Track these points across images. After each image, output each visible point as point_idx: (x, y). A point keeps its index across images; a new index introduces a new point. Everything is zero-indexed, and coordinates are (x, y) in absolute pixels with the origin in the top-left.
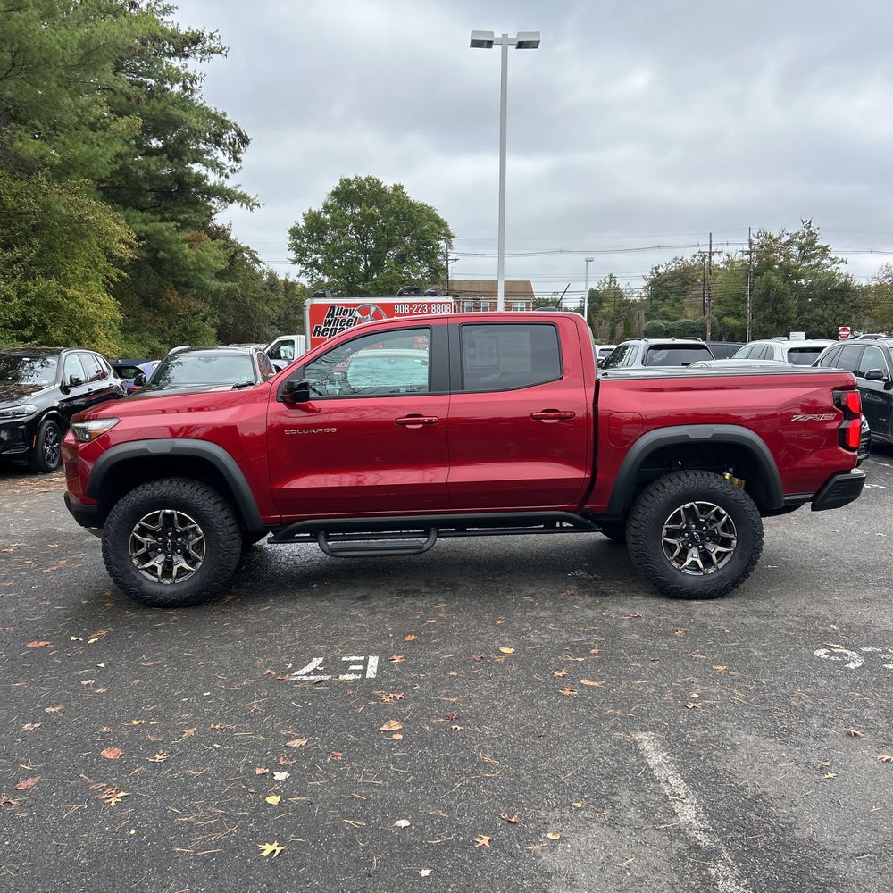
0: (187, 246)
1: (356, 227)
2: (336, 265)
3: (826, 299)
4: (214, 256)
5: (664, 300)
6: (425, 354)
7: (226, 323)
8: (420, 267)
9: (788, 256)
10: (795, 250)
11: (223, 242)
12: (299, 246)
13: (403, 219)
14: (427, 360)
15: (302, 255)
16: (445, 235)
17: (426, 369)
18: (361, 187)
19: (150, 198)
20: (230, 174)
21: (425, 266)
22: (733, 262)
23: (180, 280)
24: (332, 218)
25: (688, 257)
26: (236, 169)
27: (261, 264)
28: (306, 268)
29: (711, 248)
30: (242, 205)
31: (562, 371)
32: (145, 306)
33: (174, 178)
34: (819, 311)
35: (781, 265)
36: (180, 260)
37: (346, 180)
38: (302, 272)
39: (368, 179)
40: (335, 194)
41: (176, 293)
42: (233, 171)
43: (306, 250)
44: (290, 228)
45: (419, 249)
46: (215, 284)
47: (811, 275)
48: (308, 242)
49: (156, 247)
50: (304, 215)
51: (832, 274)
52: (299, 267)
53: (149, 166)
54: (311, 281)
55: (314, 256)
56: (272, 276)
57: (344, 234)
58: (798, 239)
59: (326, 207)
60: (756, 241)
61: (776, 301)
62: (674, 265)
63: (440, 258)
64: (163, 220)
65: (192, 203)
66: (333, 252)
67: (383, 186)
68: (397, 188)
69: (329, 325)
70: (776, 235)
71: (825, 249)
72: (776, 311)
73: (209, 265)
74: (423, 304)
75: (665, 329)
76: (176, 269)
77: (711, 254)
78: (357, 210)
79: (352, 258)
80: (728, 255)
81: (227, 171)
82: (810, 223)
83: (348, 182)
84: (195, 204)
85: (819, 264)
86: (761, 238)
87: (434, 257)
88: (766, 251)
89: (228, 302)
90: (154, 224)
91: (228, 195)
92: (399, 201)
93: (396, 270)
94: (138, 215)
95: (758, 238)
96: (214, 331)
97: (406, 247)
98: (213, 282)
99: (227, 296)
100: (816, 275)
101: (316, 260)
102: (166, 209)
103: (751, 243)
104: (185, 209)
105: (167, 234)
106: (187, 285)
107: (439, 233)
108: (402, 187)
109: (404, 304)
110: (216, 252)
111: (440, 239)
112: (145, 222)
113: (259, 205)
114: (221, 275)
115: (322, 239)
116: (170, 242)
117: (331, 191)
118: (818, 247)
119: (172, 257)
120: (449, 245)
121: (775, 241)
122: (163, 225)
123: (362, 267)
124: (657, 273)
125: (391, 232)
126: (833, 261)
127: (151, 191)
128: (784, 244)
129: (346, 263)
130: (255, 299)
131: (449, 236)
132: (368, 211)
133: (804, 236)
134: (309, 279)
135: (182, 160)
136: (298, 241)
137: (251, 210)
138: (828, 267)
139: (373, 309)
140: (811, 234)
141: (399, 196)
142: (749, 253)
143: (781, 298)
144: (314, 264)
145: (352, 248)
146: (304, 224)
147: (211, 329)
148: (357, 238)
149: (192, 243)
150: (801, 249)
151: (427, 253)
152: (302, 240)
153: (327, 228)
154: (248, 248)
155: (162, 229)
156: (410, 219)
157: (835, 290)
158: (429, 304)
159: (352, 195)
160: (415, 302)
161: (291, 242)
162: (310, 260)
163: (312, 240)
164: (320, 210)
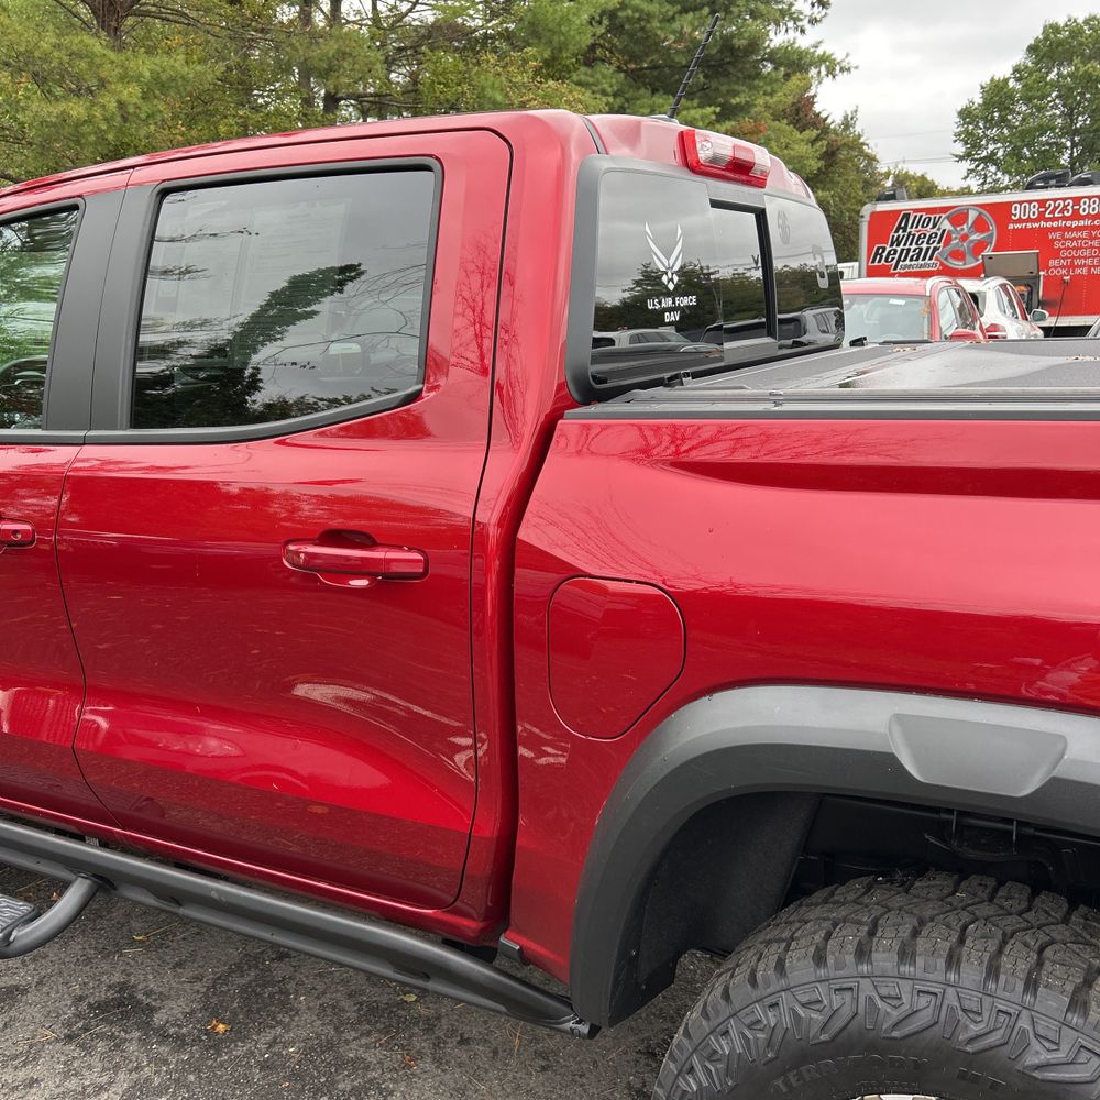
1: (1062, 96)
2: (1024, 157)
4: (794, 154)
12: (970, 134)
15: (973, 146)
18: (1076, 33)
20: (808, 26)
24: (1025, 87)
26: (819, 18)
28: (978, 166)
37: (1051, 27)
38: (971, 171)
39: (1089, 20)
40: (1032, 49)
42: (813, 21)
43: (981, 140)
44: (959, 109)
48: (985, 127)
50: (982, 87)
52: (967, 165)
53: (682, 28)
54: (983, 184)
55: (991, 147)
57: (1041, 109)
59: (1016, 70)
66: (1020, 138)
69: (898, 245)
74: (1064, 199)
78: (1067, 70)
79: (1050, 144)
81: (805, 23)
83: (1055, 28)
84: (752, 77)
101: (993, 153)
109: (1030, 202)
115: (1007, 120)
117: (1028, 45)
123: (1066, 156)
132: (1083, 69)
134: (981, 180)
135: (731, 12)
136: (971, 127)
139: (972, 215)
144: (991, 159)
145: (1053, 129)
146: (981, 101)
148: (1063, 113)
152: (977, 126)
153: (1015, 102)
155: (695, 119)
158: (1077, 200)
159: (1060, 49)
160: (1053, 197)
161: (959, 129)
162: (984, 154)
163: (990, 123)
164: (1007, 76)
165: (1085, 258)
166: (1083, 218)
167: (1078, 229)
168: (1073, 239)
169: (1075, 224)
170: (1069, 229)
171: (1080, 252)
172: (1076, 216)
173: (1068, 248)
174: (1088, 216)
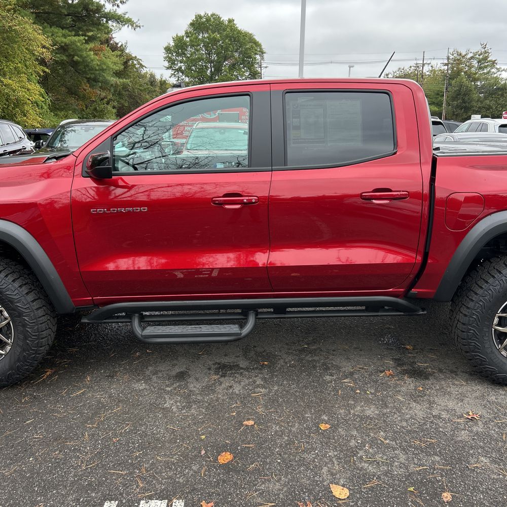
0: (92, 53)
1: (205, 46)
2: (193, 70)
3: (492, 94)
4: (112, 62)
6: (246, 126)
7: (123, 106)
8: (244, 72)
9: (471, 67)
10: (475, 63)
11: (119, 53)
12: (170, 58)
13: (234, 41)
14: (247, 131)
16: (259, 51)
17: (246, 137)
18: (208, 20)
19: (69, 20)
20: (120, 4)
21: (247, 71)
22: (435, 71)
23: (90, 77)
24: (190, 40)
25: (407, 68)
27: (144, 68)
28: (175, 72)
29: (423, 61)
30: (128, 26)
31: (396, 144)
32: (70, 94)
33: (82, 6)
34: (487, 102)
35: (465, 72)
36: (89, 63)
37: (199, 15)
38: (172, 74)
39: (213, 15)
40: (192, 24)
41: (88, 85)
42: (122, 2)
43: (175, 61)
44: (164, 47)
45: (243, 60)
46: (113, 80)
47: (484, 79)
48: (176, 56)
49: (72, 54)
50: (173, 38)
51: (497, 78)
52: (170, 72)
54: (178, 80)
55: (179, 65)
56: (152, 76)
57: (198, 51)
58: (477, 56)
59: (186, 33)
60: (451, 57)
61: (465, 95)
62: (398, 72)
63: (256, 66)
64: (77, 35)
65: (96, 24)
66: (191, 62)
67: (222, 20)
68: (230, 21)
70: (463, 54)
71: (494, 62)
72: (464, 101)
73: (108, 67)
76: (87, 69)
77: (423, 65)
78: (206, 35)
79: (203, 66)
80: (432, 67)
81: (118, 2)
82: (486, 45)
83: (200, 17)
84: (97, 24)
85: (489, 71)
86: (455, 55)
87: (253, 65)
88: (457, 63)
89: (124, 92)
90: (70, 38)
91: (119, 19)
92: (231, 30)
93: (230, 74)
94: (59, 32)
95: (453, 55)
96: (115, 111)
97: (236, 59)
98: (112, 78)
99: (123, 88)
100: (487, 79)
101: (181, 67)
102: (79, 28)
103: (448, 58)
104: (91, 28)
105: (79, 44)
106: (95, 80)
107: (256, 50)
108: (234, 20)
110: (115, 59)
111: (256, 54)
112: (64, 36)
113: (140, 27)
114: (118, 74)
115: (184, 54)
116: (81, 50)
117: (190, 23)
118: (490, 61)
119: (83, 61)
120: (262, 58)
121: (463, 57)
122: (76, 38)
123: (209, 71)
125: (227, 49)
126: (498, 70)
127: (68, 15)
128: (469, 59)
129: (198, 68)
130: (141, 90)
131: (262, 53)
132: (212, 36)
133: (481, 54)
134: (177, 79)
136: (170, 55)
137: (134, 29)
138: (495, 74)
140: (486, 52)
141: (231, 26)
142: (446, 65)
143: (468, 92)
144: (179, 70)
145: (203, 60)
146: (173, 44)
147: (113, 110)
148: (206, 53)
149: (96, 51)
150: (478, 62)
151: (249, 63)
152: (172, 54)
153: (187, 46)
154: (136, 57)
155: (75, 41)
156: (238, 41)
157: (498, 89)
159: (203, 26)
161: (165, 56)
162: (177, 67)
163: (178, 54)
164: (183, 35)
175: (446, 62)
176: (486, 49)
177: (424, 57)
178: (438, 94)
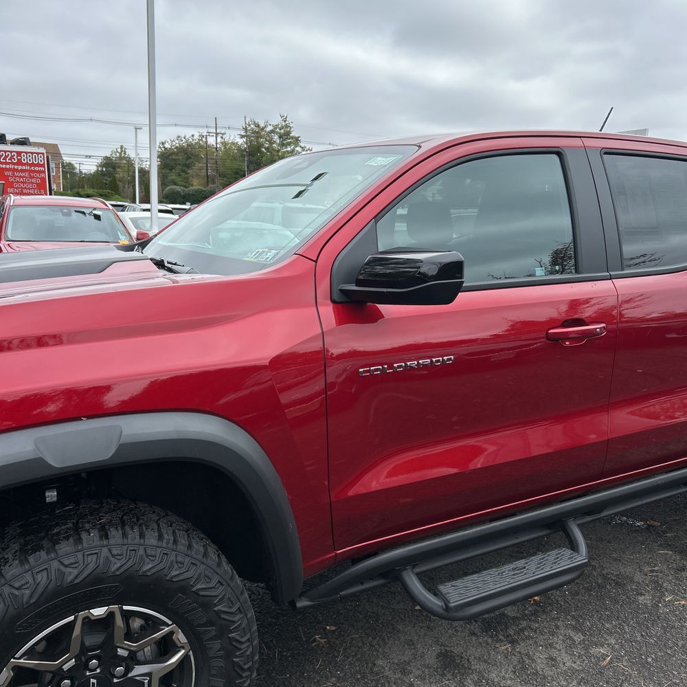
5: (171, 170)
9: (271, 142)
10: (276, 138)
29: (216, 130)
35: (267, 149)
58: (278, 130)
70: (262, 125)
71: (297, 140)
74: (11, 152)
75: (182, 194)
77: (216, 134)
82: (286, 118)
85: (293, 150)
86: (252, 126)
88: (256, 136)
95: (250, 125)
118: (292, 138)
121: (263, 129)
124: (164, 147)
126: (303, 149)
128: (269, 132)
133: (282, 128)
140: (287, 126)
142: (242, 137)
150: (280, 137)
158: (19, 153)
160: (4, 150)
165: (29, 189)
166: (25, 164)
167: (22, 171)
168: (20, 177)
169: (20, 167)
170: (17, 170)
171: (25, 185)
172: (19, 163)
173: (18, 182)
174: (27, 164)
175: (243, 133)
176: (287, 122)
177: (216, 124)
178: (237, 173)
